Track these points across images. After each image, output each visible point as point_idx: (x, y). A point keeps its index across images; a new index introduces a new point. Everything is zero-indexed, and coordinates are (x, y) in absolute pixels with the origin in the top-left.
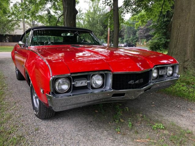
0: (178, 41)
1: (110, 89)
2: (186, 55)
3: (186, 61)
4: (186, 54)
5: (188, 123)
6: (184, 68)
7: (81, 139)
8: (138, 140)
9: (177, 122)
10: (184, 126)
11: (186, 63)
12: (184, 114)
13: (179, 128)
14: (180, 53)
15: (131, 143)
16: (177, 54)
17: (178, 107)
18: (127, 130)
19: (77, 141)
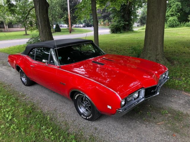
0: (152, 40)
1: (143, 98)
2: (157, 51)
3: (158, 55)
4: (157, 49)
5: (177, 107)
6: (157, 60)
7: (128, 129)
8: (159, 123)
9: (172, 107)
10: (176, 109)
11: (158, 57)
12: (171, 100)
13: (175, 111)
14: (153, 49)
15: (156, 126)
16: (151, 50)
17: (166, 95)
18: (148, 118)
19: (127, 131)
